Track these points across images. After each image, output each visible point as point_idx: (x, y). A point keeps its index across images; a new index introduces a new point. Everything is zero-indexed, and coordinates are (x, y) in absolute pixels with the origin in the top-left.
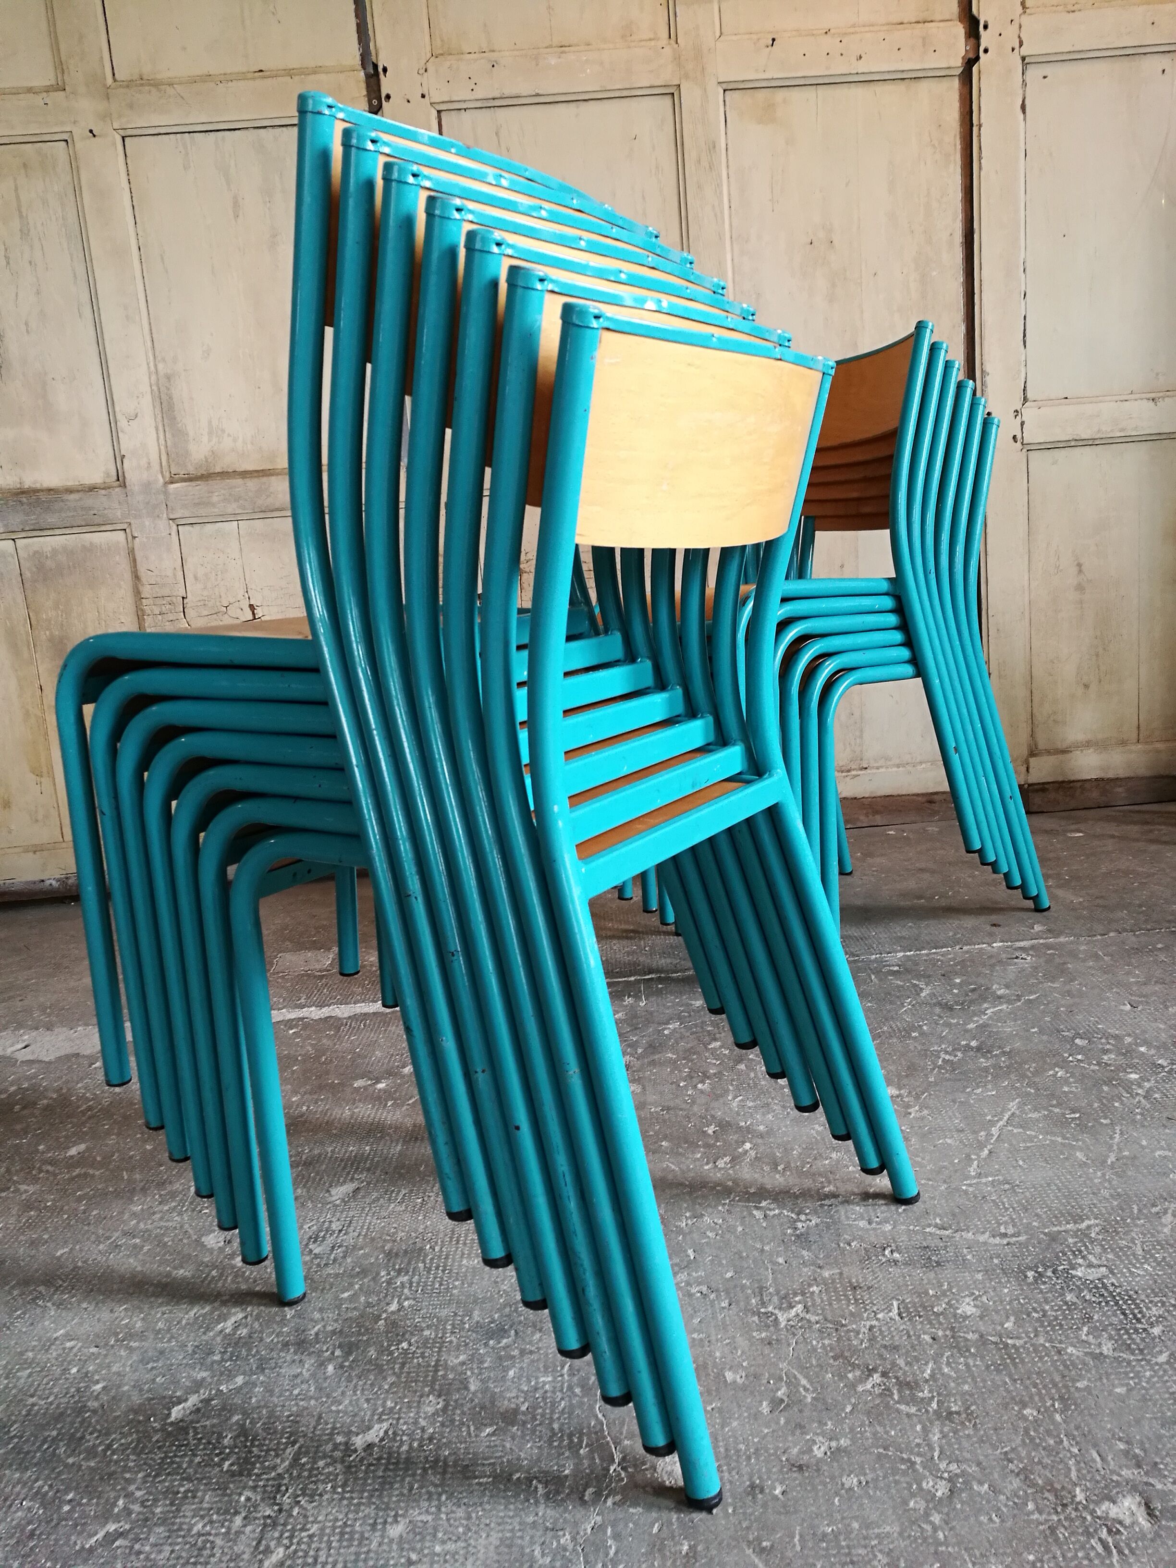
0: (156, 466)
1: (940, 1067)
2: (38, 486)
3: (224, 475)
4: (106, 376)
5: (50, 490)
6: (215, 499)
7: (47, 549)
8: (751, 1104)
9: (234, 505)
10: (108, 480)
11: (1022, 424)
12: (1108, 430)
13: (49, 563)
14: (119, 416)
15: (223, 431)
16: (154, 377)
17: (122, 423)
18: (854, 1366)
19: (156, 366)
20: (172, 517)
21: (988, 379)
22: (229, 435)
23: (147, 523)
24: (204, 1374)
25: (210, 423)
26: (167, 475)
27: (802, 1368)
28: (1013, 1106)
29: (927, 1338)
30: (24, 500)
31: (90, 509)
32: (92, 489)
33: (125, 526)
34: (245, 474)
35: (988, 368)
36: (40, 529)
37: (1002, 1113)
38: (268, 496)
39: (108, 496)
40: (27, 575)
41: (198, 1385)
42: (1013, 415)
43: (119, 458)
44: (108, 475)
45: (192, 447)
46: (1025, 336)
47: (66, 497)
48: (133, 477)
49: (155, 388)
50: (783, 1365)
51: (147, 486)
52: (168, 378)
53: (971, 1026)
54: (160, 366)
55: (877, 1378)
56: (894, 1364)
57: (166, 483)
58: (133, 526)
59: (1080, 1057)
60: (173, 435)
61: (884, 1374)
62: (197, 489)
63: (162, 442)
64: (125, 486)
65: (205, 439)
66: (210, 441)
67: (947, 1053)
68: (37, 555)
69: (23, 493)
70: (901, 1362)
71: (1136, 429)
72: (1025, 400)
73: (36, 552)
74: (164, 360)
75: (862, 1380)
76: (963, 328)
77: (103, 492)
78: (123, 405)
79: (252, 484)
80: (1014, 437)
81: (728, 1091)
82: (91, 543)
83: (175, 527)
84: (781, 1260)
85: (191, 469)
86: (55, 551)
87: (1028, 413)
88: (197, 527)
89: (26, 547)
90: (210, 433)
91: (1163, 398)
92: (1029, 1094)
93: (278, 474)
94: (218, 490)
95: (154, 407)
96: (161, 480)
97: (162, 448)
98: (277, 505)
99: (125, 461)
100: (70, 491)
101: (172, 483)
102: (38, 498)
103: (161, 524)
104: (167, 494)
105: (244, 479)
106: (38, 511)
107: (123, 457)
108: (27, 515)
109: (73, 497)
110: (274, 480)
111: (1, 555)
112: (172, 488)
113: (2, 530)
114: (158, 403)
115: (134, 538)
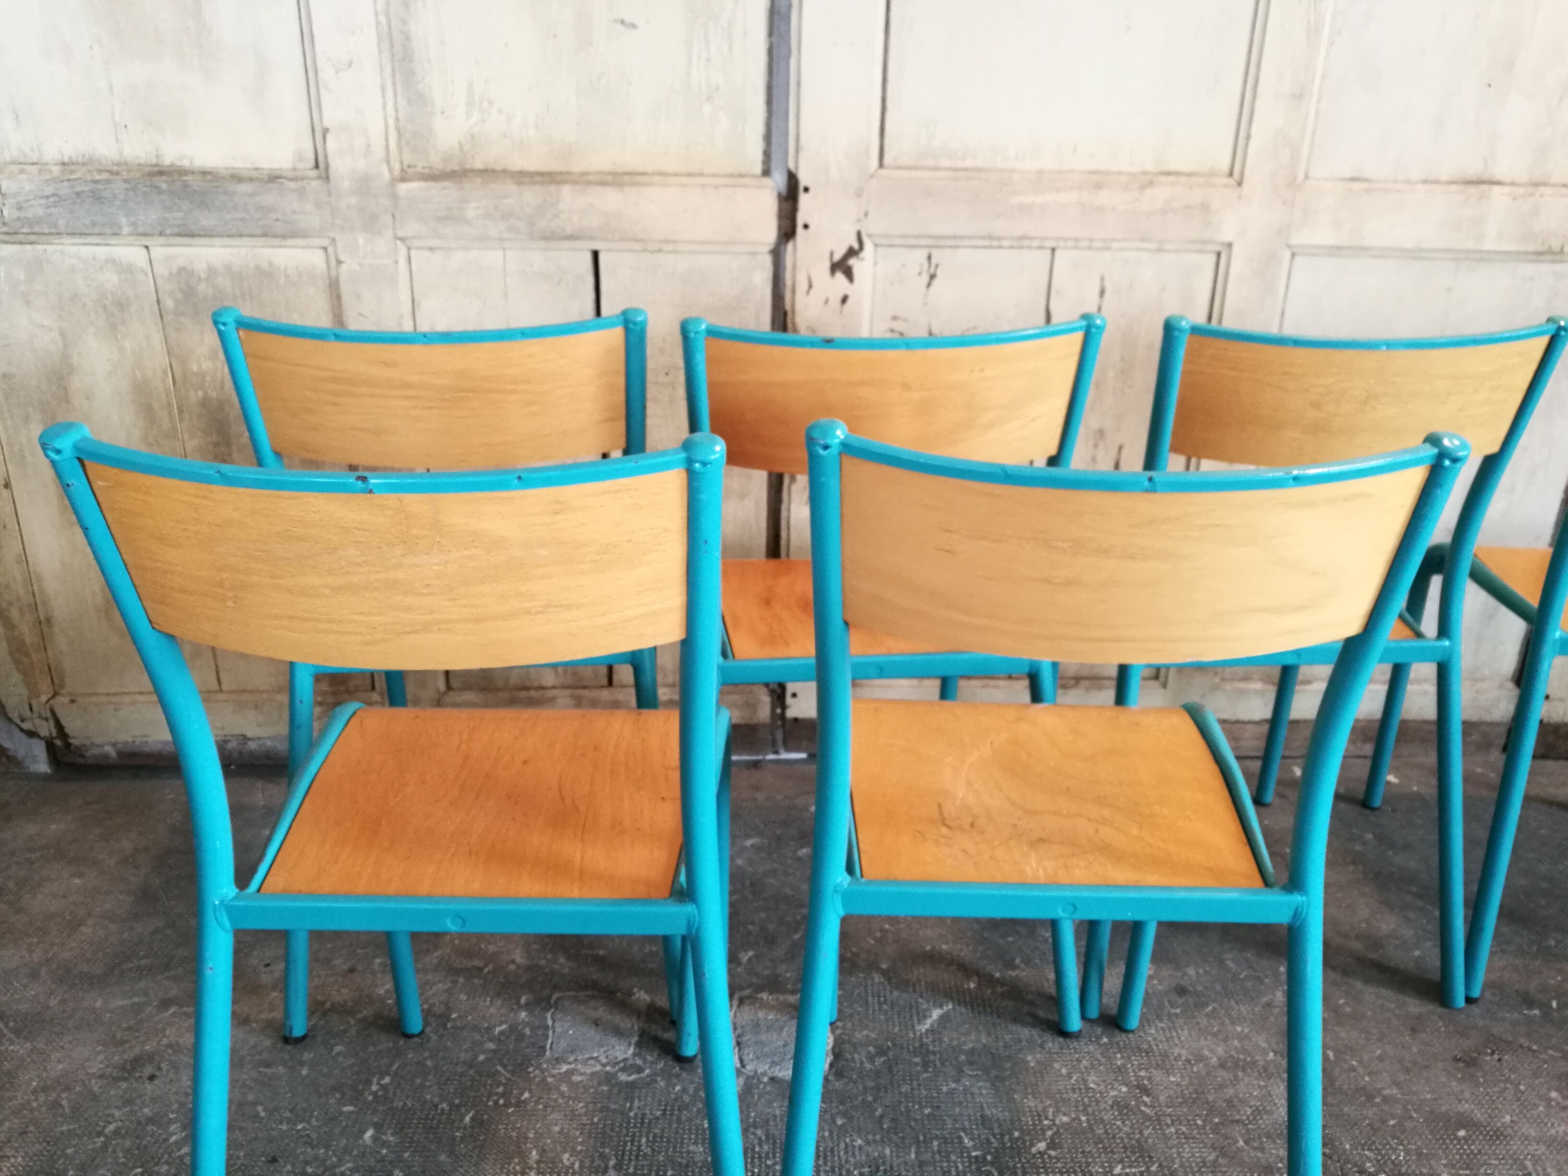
0: (379, 153)
2: (186, 163)
3: (488, 174)
5: (204, 173)
6: (471, 213)
7: (201, 267)
9: (501, 226)
10: (300, 166)
13: (202, 288)
14: (320, 63)
15: (491, 103)
17: (326, 74)
20: (400, 234)
22: (500, 111)
23: (361, 241)
25: (470, 85)
26: (397, 167)
30: (164, 186)
31: (270, 210)
32: (274, 178)
33: (326, 242)
34: (523, 177)
36: (187, 233)
38: (556, 216)
39: (302, 192)
40: (169, 303)
43: (320, 132)
44: (301, 159)
45: (439, 124)
47: (233, 187)
48: (341, 165)
49: (383, 19)
51: (363, 184)
57: (394, 181)
58: (339, 244)
60: (409, 102)
62: (443, 194)
63: (391, 111)
64: (327, 178)
65: (460, 111)
66: (469, 116)
68: (184, 274)
69: (161, 173)
73: (182, 270)
77: (292, 185)
78: (331, 47)
79: (531, 195)
82: (271, 264)
83: (403, 251)
85: (436, 163)
86: (212, 271)
88: (439, 253)
89: (167, 259)
90: (469, 105)
93: (575, 183)
95: (380, 52)
96: (387, 175)
97: (391, 122)
98: (569, 230)
99: (330, 138)
100: (237, 178)
101: (404, 180)
102: (186, 186)
103: (383, 244)
104: (395, 197)
105: (519, 183)
106: (186, 205)
107: (326, 131)
108: (169, 209)
109: (244, 188)
110: (566, 191)
111: (126, 270)
112: (403, 188)
113: (126, 230)
114: (385, 45)
115: (339, 262)
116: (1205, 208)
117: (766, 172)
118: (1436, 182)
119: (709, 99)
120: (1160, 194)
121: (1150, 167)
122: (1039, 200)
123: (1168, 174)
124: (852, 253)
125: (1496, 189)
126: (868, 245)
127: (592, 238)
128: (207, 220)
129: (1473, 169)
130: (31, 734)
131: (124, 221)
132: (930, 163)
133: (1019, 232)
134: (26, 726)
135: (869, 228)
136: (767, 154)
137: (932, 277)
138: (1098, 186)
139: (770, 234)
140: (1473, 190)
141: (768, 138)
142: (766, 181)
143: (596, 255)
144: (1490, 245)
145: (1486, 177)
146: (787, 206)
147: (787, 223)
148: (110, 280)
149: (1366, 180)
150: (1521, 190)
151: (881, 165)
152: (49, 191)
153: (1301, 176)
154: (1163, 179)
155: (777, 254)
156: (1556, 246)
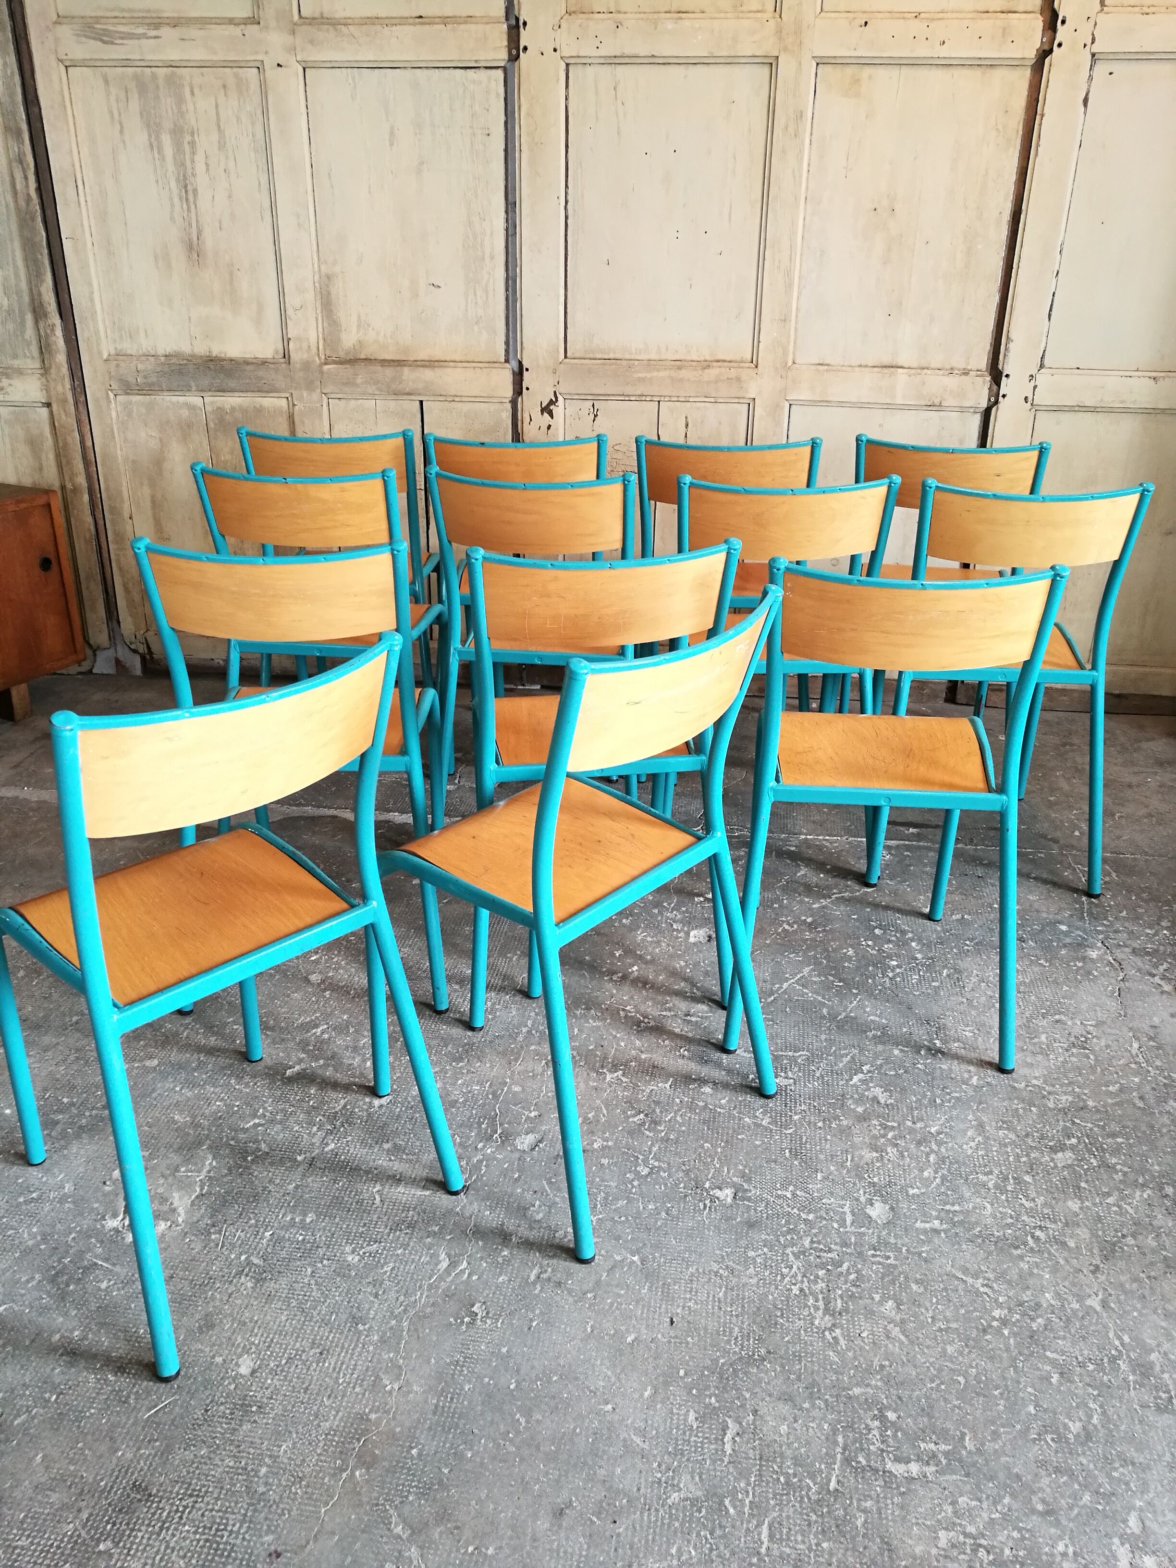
0: (314, 350)
1: (779, 934)
2: (223, 355)
3: (368, 361)
4: (279, 272)
5: (231, 360)
6: (359, 381)
7: (227, 407)
8: (649, 939)
9: (374, 387)
10: (276, 357)
11: (1035, 387)
12: (1109, 400)
13: (228, 417)
14: (287, 306)
15: (369, 325)
16: (317, 277)
17: (290, 312)
18: (633, 1108)
19: (319, 267)
20: (324, 391)
21: (1011, 346)
22: (373, 329)
23: (305, 395)
24: (303, 1055)
25: (359, 316)
26: (323, 357)
27: (607, 1106)
28: (807, 970)
29: (678, 1100)
30: (212, 367)
31: (261, 378)
32: (264, 362)
33: (288, 395)
34: (385, 363)
35: (1012, 335)
36: (222, 390)
37: (796, 975)
38: (401, 383)
39: (276, 370)
40: (211, 425)
41: (300, 1061)
42: (1028, 379)
43: (286, 340)
44: (277, 352)
45: (344, 336)
46: (1051, 310)
47: (244, 367)
48: (296, 356)
49: (317, 285)
50: (598, 1102)
51: (306, 366)
52: (329, 277)
53: (816, 906)
54: (323, 267)
55: (642, 1116)
56: (654, 1111)
57: (322, 364)
58: (294, 396)
59: (870, 943)
60: (329, 324)
61: (646, 1115)
62: (345, 371)
63: (320, 329)
64: (289, 363)
65: (354, 329)
66: (358, 332)
67: (789, 924)
68: (220, 410)
69: (211, 360)
70: (658, 1111)
71: (1135, 402)
72: (1042, 366)
73: (219, 408)
74: (326, 262)
75: (634, 1116)
76: (997, 299)
77: (272, 366)
78: (292, 300)
79: (389, 372)
80: (1026, 399)
81: (639, 927)
82: (261, 406)
83: (326, 400)
84: (623, 1044)
85: (342, 354)
86: (233, 409)
87: (1042, 379)
88: (343, 401)
89: (212, 403)
90: (359, 326)
91: (1164, 377)
92: (821, 963)
93: (410, 365)
94: (362, 375)
95: (316, 300)
96: (318, 362)
97: (320, 334)
98: (407, 390)
99: (291, 342)
100: (247, 362)
101: (326, 364)
102: (222, 366)
103: (315, 396)
104: (322, 372)
105: (382, 366)
106: (222, 376)
107: (289, 339)
108: (214, 378)
109: (249, 368)
110: (406, 370)
111: (192, 408)
112: (326, 367)
113: (194, 388)
114: (319, 297)
115: (294, 405)
116: (738, 379)
117: (507, 361)
118: (866, 366)
119: (477, 323)
120: (713, 373)
121: (708, 358)
122: (649, 375)
123: (718, 361)
124: (551, 403)
125: (900, 370)
126: (560, 398)
127: (420, 394)
128: (232, 384)
129: (886, 360)
130: (135, 651)
131: (193, 384)
132: (592, 356)
133: (639, 393)
134: (133, 647)
135: (560, 389)
136: (507, 351)
137: (596, 416)
138: (679, 368)
139: (509, 393)
140: (886, 370)
141: (507, 343)
142: (507, 365)
143: (421, 402)
144: (899, 401)
145: (894, 364)
146: (517, 378)
147: (517, 387)
148: (185, 413)
149: (828, 365)
150: (913, 371)
151: (566, 357)
152: (159, 369)
153: (790, 363)
154: (715, 364)
155: (514, 403)
156: (937, 402)
